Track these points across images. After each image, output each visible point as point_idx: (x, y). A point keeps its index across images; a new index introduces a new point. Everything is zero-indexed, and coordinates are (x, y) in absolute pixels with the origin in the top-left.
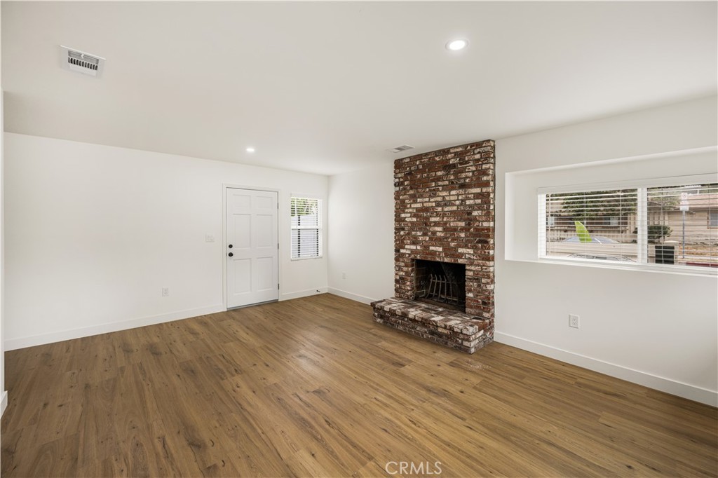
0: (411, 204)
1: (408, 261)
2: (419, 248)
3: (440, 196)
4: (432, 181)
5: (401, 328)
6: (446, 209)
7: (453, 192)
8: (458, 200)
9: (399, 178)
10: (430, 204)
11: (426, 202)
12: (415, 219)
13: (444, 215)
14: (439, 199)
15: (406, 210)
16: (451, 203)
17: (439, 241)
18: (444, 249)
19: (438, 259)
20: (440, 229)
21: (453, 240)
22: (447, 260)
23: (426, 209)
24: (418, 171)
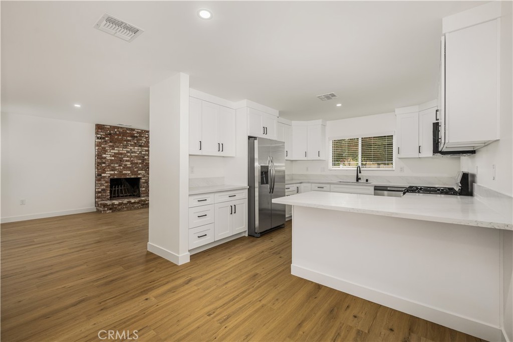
0: (110, 150)
1: (109, 180)
2: (116, 172)
4: (125, 141)
5: (125, 209)
6: (132, 155)
7: (136, 148)
8: (138, 151)
9: (101, 135)
10: (123, 152)
11: (121, 150)
12: (113, 158)
13: (132, 157)
14: (129, 150)
15: (107, 153)
16: (135, 152)
17: (129, 169)
18: (131, 173)
19: (128, 177)
20: (129, 163)
21: (136, 168)
22: (132, 177)
23: (121, 154)
24: (116, 134)
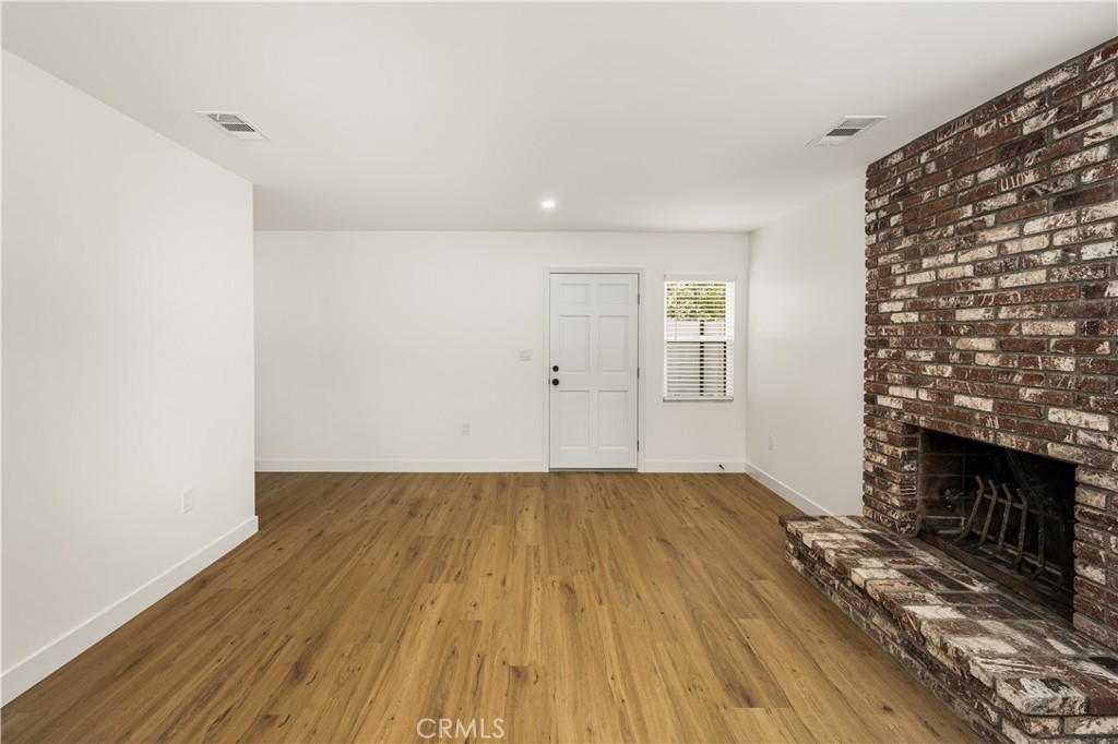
0: (904, 274)
1: (897, 430)
2: (923, 395)
3: (990, 243)
4: (965, 202)
6: (1008, 282)
7: (1034, 226)
8: (1051, 247)
9: (877, 211)
10: (958, 272)
11: (946, 266)
12: (913, 317)
13: (1001, 300)
14: (985, 253)
15: (893, 294)
16: (1025, 262)
17: (982, 380)
18: (998, 408)
19: (978, 435)
20: (987, 344)
21: (1029, 381)
22: (1008, 441)
23: (946, 287)
24: (927, 180)
